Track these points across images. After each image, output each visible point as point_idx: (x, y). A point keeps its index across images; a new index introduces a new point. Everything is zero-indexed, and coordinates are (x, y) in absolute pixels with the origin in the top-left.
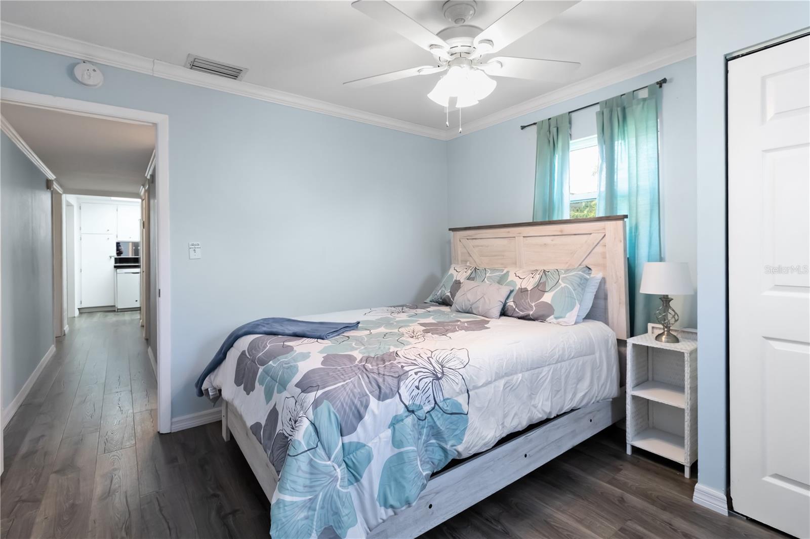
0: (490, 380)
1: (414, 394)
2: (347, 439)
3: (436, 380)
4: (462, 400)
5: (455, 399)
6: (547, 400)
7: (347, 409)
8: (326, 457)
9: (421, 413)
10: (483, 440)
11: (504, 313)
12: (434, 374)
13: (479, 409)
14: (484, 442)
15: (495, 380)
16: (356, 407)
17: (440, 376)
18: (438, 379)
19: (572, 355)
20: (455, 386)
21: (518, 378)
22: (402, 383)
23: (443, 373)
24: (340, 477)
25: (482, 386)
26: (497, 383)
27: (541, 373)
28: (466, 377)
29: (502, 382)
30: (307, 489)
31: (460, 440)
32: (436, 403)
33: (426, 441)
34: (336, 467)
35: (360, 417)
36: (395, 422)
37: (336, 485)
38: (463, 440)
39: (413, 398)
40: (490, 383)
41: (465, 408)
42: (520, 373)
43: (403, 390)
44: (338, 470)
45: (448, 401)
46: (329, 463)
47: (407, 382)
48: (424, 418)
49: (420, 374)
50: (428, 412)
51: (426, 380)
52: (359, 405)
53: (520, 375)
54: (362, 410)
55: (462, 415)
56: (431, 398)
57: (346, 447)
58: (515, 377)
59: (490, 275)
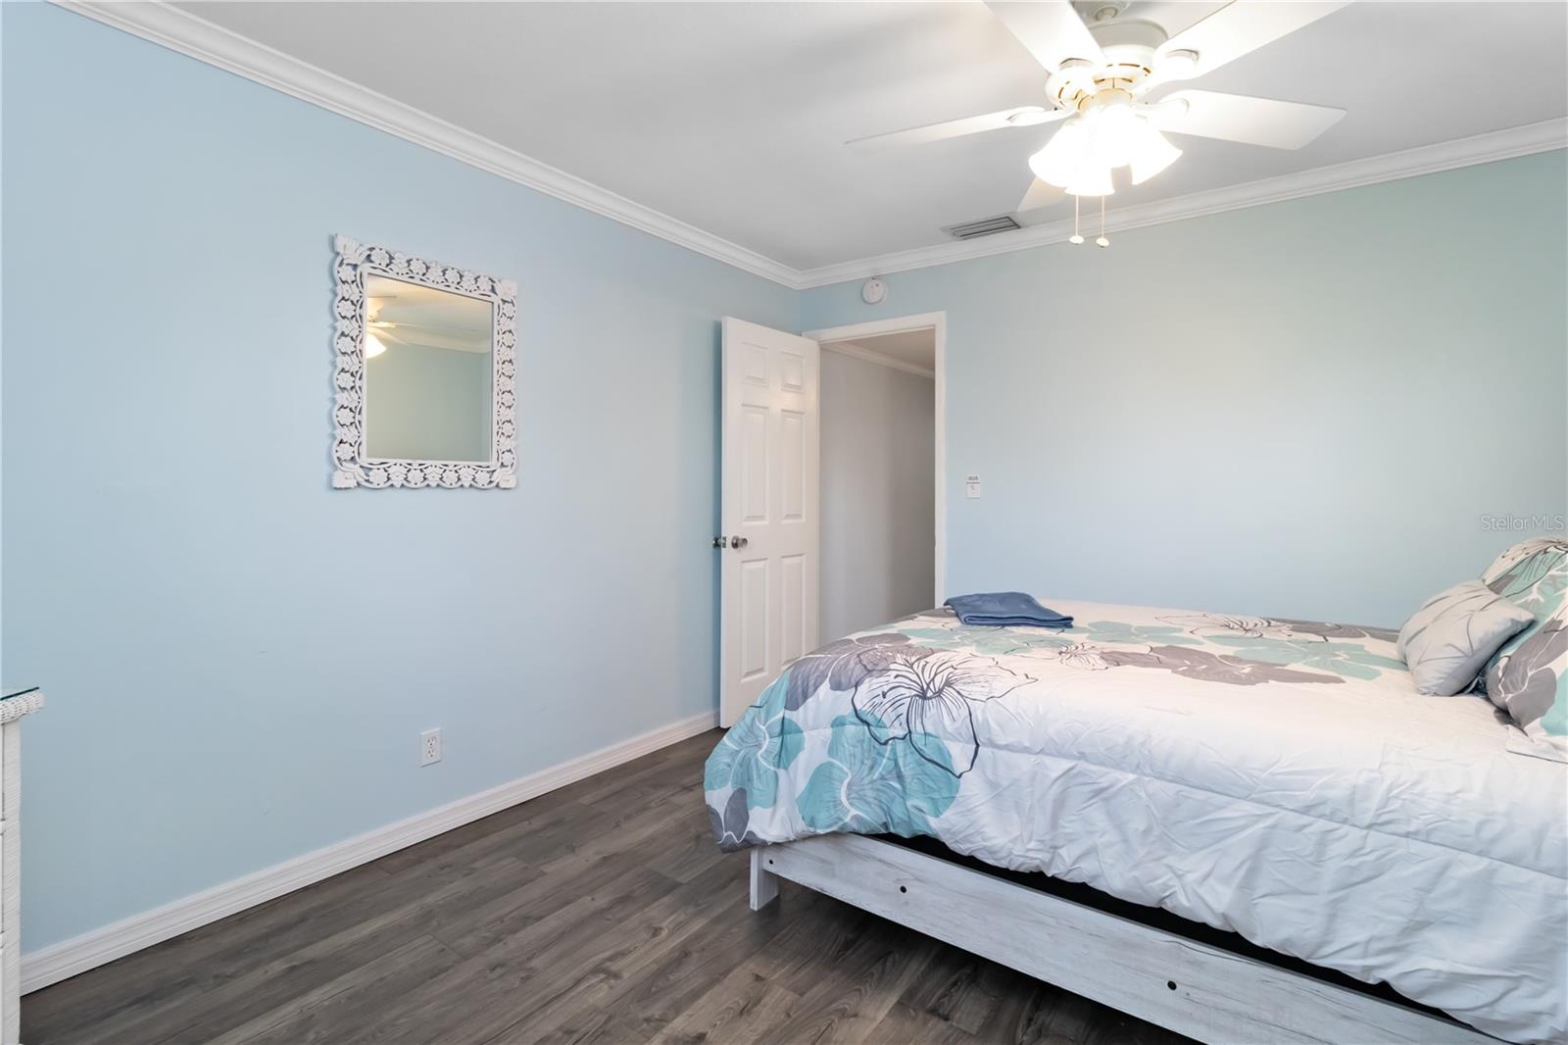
0: (1027, 744)
1: (877, 700)
2: (789, 714)
3: (920, 697)
4: (959, 755)
5: (945, 742)
6: (1225, 880)
7: (799, 683)
8: (763, 720)
9: (883, 734)
10: (984, 840)
11: (1475, 683)
12: (922, 688)
13: (993, 785)
14: (985, 844)
15: (1041, 752)
16: (807, 685)
17: (929, 694)
18: (923, 696)
19: (1412, 829)
20: (947, 721)
21: (1120, 781)
22: (867, 680)
23: (939, 693)
24: (764, 747)
25: (1007, 747)
26: (1048, 760)
27: (1220, 808)
28: (977, 717)
29: (1058, 766)
30: (740, 741)
31: (937, 814)
32: (910, 732)
33: (882, 778)
34: (767, 735)
35: (805, 697)
36: (838, 723)
37: (755, 753)
38: (941, 814)
39: (874, 707)
40: (1026, 750)
41: (960, 763)
42: (1133, 772)
43: (863, 688)
44: (767, 742)
45: (931, 738)
46: (763, 728)
47: (875, 680)
48: (883, 741)
49: (899, 679)
50: (894, 738)
51: (902, 690)
52: (812, 683)
53: (1132, 777)
54: (811, 689)
55: (950, 774)
56: (903, 718)
57: (786, 722)
58: (1116, 774)
59: (1560, 573)
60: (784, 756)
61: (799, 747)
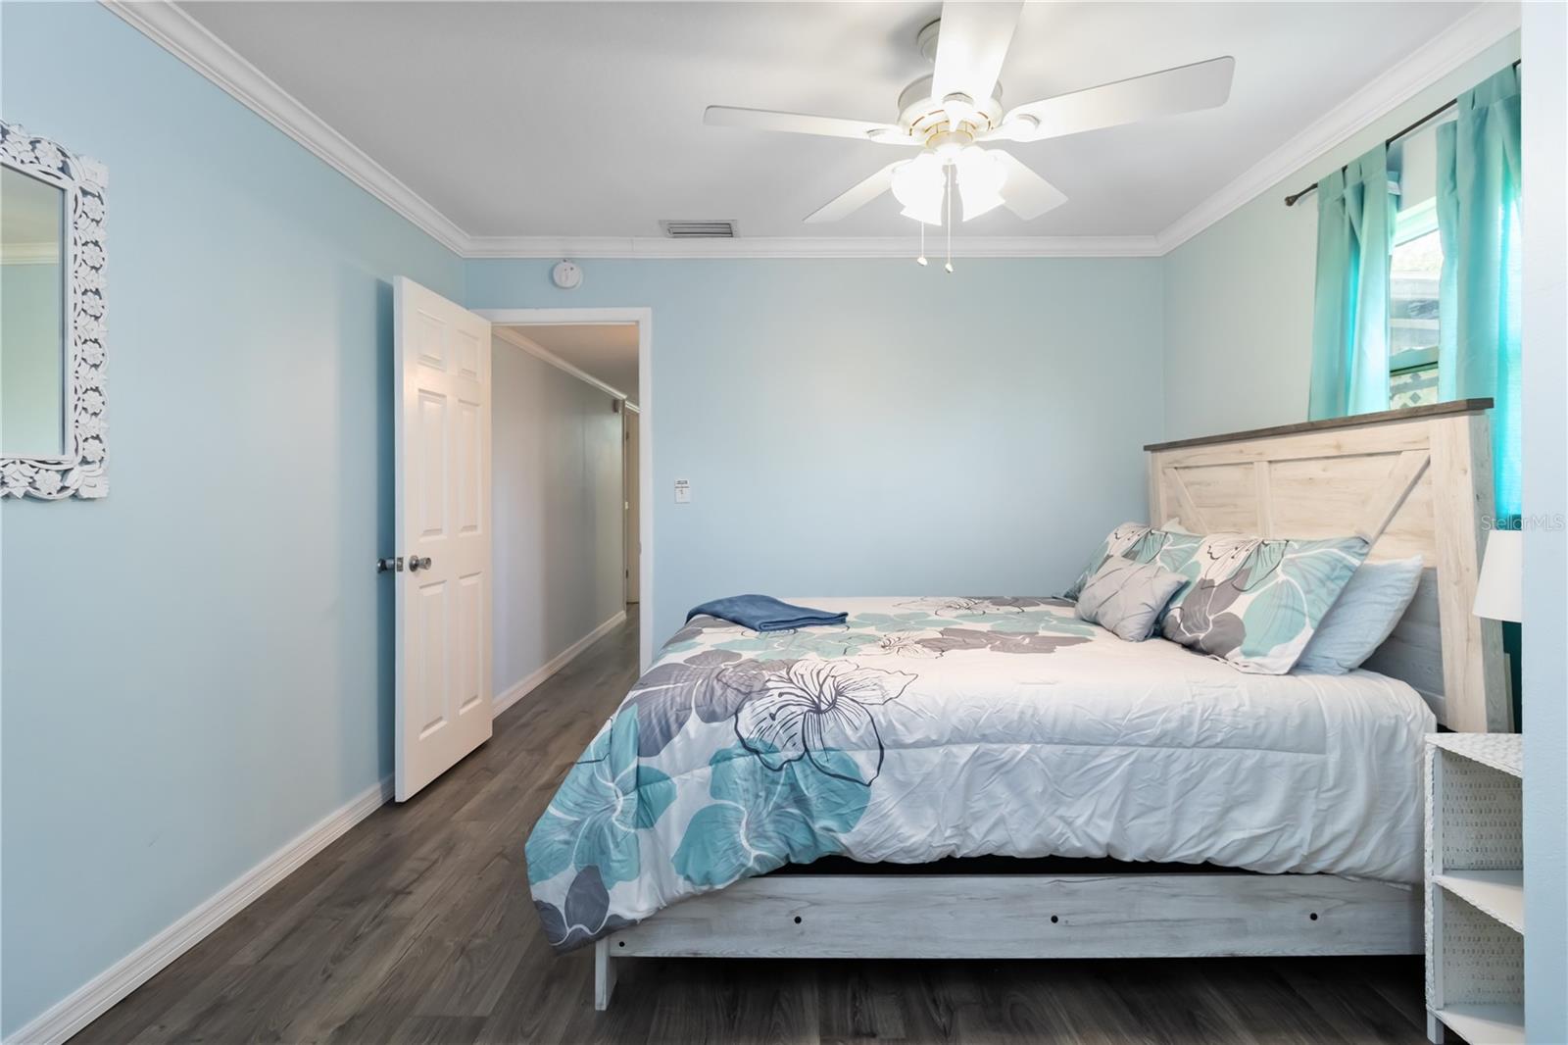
0: (934, 738)
1: (764, 725)
2: (645, 762)
3: (814, 712)
4: (864, 762)
5: (849, 753)
6: (1105, 816)
7: (654, 721)
8: (609, 777)
9: (776, 759)
10: (901, 842)
11: (1159, 630)
12: (814, 702)
13: (902, 785)
14: (902, 845)
15: (949, 742)
16: (667, 722)
17: (824, 707)
18: (818, 711)
19: (1218, 740)
20: (849, 731)
21: (1019, 753)
22: (747, 705)
23: (833, 704)
24: (619, 808)
25: (916, 745)
26: (954, 749)
27: (1096, 756)
28: (879, 721)
29: (964, 753)
30: (578, 809)
31: (847, 827)
32: (807, 750)
33: (778, 807)
34: (620, 793)
35: (668, 737)
36: (721, 758)
37: (610, 817)
38: (852, 827)
39: (761, 732)
40: (934, 744)
41: (868, 771)
42: (1027, 743)
43: (745, 715)
44: (621, 799)
45: (832, 753)
46: (611, 785)
47: (758, 703)
48: (777, 767)
49: (785, 697)
50: (789, 761)
51: (793, 709)
52: (672, 719)
53: (1026, 747)
54: (674, 727)
55: (858, 784)
56: (798, 739)
57: (642, 771)
58: (1013, 748)
59: (1171, 548)
60: (647, 814)
61: (669, 796)
